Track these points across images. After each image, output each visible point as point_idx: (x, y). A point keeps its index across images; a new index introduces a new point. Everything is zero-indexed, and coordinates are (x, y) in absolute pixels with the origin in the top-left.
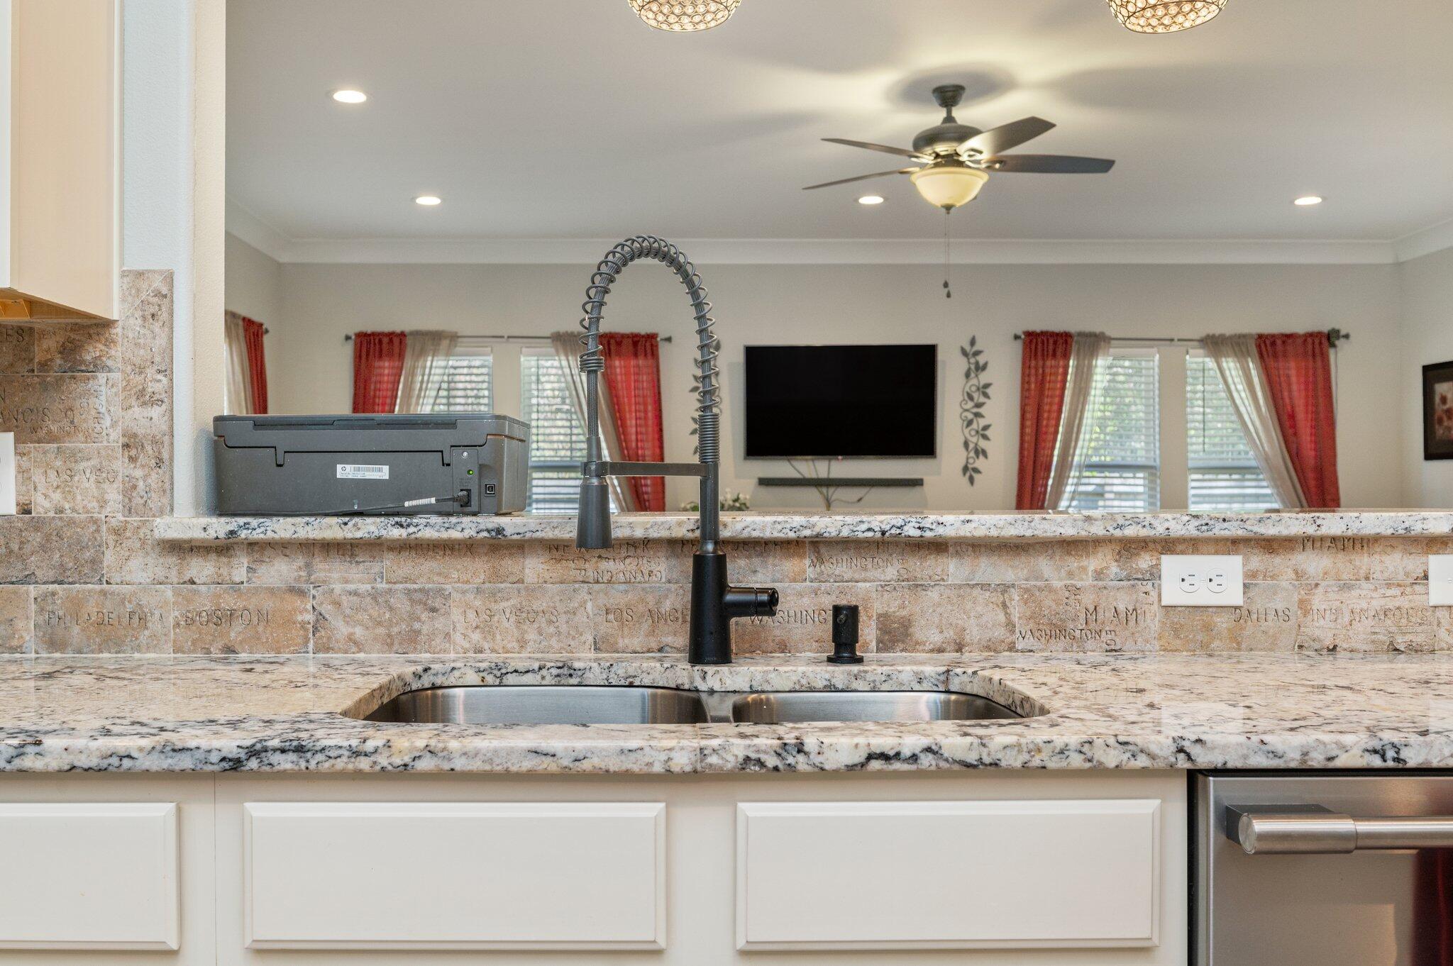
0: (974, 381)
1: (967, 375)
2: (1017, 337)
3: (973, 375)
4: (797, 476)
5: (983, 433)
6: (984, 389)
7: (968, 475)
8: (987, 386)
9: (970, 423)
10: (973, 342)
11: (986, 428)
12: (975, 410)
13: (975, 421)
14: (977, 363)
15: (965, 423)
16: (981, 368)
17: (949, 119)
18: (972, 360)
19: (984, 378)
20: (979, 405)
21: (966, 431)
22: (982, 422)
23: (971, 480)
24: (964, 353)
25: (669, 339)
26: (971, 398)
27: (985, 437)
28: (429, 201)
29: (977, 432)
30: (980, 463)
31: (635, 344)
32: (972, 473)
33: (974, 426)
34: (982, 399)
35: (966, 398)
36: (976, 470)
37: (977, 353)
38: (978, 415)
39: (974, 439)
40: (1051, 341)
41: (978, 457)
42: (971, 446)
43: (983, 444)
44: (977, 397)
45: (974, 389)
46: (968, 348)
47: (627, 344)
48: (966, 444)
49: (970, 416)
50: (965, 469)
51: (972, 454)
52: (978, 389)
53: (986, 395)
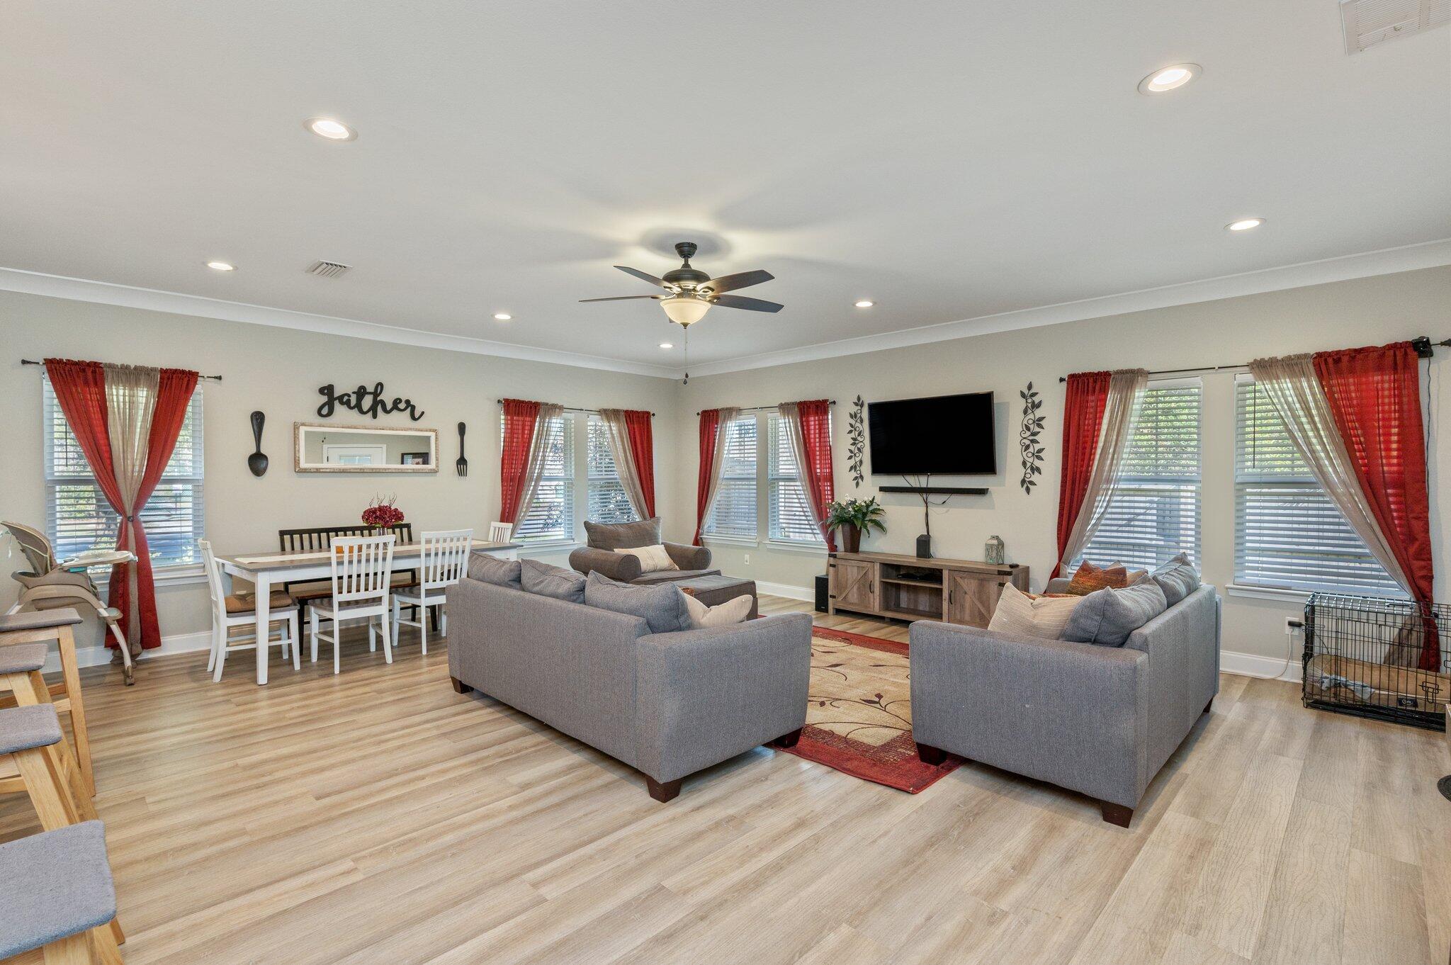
0: (1031, 416)
1: (1025, 412)
2: (1062, 380)
3: (1029, 411)
4: (909, 486)
5: (1038, 455)
6: (1039, 422)
7: (1025, 486)
8: (1041, 419)
9: (1027, 447)
10: (1030, 387)
11: (1040, 451)
12: (1031, 438)
13: (1031, 447)
14: (1033, 402)
15: (1024, 447)
16: (1036, 406)
17: (686, 265)
18: (1030, 401)
19: (1039, 413)
20: (1034, 434)
21: (1024, 454)
22: (1037, 447)
23: (1028, 490)
24: (1023, 395)
25: (834, 402)
26: (1028, 429)
27: (1040, 458)
28: (666, 346)
29: (1033, 454)
30: (1035, 478)
31: (817, 406)
32: (1029, 485)
33: (1031, 449)
34: (1037, 429)
35: (1025, 429)
36: (1032, 483)
37: (1034, 395)
38: (1033, 441)
39: (1031, 460)
40: (1091, 380)
41: (1033, 473)
42: (1029, 465)
43: (1037, 463)
44: (1033, 429)
45: (1031, 422)
46: (1026, 392)
47: (813, 406)
48: (1024, 463)
49: (1027, 442)
50: (1023, 482)
51: (1029, 471)
52: (1034, 422)
53: (1040, 426)
